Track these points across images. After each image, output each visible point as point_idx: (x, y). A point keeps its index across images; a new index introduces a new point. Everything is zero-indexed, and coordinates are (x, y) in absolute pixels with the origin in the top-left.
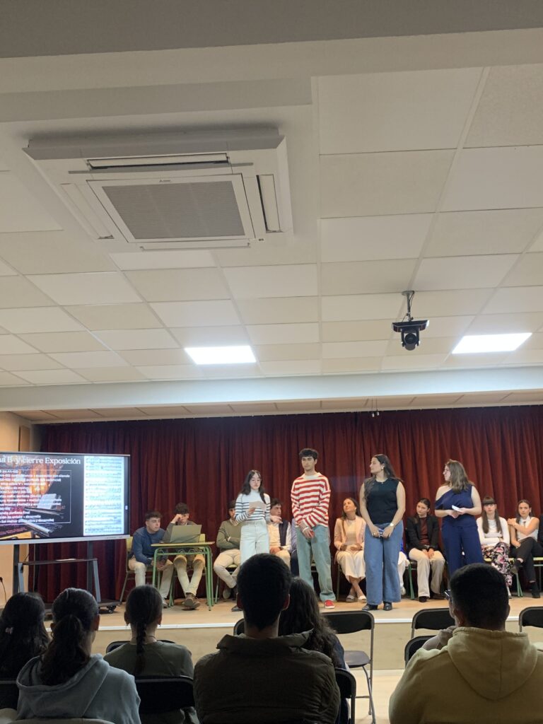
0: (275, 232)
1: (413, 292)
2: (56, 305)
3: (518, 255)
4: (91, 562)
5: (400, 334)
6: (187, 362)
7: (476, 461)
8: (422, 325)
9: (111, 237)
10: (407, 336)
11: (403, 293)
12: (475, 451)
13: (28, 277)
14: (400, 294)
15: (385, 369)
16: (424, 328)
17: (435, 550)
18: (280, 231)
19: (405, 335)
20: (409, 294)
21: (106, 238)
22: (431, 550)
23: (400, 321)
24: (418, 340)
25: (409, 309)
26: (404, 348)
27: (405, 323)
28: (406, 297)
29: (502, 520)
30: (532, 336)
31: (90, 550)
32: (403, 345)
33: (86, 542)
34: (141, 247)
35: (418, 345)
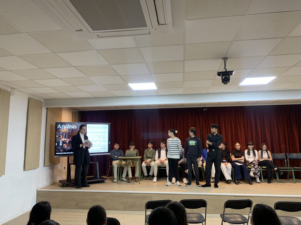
0: (162, 24)
1: (227, 58)
2: (73, 66)
3: (282, 39)
4: (96, 164)
5: (221, 77)
6: (129, 89)
7: (244, 127)
8: (231, 73)
9: (81, 30)
10: (224, 78)
11: (222, 59)
12: (244, 123)
13: (57, 54)
14: (221, 59)
15: (210, 91)
16: (231, 74)
17: (228, 162)
18: (165, 24)
19: (223, 77)
20: (225, 59)
21: (79, 30)
22: (226, 163)
23: (221, 71)
24: (229, 80)
25: (225, 65)
26: (223, 83)
27: (224, 72)
28: (224, 60)
29: (256, 151)
30: (276, 78)
31: (96, 159)
32: (222, 82)
33: (94, 156)
34: (98, 35)
35: (229, 82)
